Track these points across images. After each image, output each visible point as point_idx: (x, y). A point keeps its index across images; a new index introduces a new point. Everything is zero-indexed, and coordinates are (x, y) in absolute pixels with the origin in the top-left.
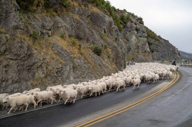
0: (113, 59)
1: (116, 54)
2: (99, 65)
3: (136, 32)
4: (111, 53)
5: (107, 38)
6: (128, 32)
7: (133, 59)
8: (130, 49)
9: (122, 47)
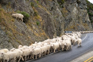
0: (43, 27)
1: (48, 21)
2: (23, 32)
3: (77, 5)
4: (41, 20)
5: (40, 6)
6: (69, 5)
7: (74, 28)
8: (72, 19)
9: (59, 16)
